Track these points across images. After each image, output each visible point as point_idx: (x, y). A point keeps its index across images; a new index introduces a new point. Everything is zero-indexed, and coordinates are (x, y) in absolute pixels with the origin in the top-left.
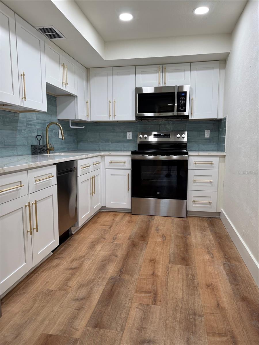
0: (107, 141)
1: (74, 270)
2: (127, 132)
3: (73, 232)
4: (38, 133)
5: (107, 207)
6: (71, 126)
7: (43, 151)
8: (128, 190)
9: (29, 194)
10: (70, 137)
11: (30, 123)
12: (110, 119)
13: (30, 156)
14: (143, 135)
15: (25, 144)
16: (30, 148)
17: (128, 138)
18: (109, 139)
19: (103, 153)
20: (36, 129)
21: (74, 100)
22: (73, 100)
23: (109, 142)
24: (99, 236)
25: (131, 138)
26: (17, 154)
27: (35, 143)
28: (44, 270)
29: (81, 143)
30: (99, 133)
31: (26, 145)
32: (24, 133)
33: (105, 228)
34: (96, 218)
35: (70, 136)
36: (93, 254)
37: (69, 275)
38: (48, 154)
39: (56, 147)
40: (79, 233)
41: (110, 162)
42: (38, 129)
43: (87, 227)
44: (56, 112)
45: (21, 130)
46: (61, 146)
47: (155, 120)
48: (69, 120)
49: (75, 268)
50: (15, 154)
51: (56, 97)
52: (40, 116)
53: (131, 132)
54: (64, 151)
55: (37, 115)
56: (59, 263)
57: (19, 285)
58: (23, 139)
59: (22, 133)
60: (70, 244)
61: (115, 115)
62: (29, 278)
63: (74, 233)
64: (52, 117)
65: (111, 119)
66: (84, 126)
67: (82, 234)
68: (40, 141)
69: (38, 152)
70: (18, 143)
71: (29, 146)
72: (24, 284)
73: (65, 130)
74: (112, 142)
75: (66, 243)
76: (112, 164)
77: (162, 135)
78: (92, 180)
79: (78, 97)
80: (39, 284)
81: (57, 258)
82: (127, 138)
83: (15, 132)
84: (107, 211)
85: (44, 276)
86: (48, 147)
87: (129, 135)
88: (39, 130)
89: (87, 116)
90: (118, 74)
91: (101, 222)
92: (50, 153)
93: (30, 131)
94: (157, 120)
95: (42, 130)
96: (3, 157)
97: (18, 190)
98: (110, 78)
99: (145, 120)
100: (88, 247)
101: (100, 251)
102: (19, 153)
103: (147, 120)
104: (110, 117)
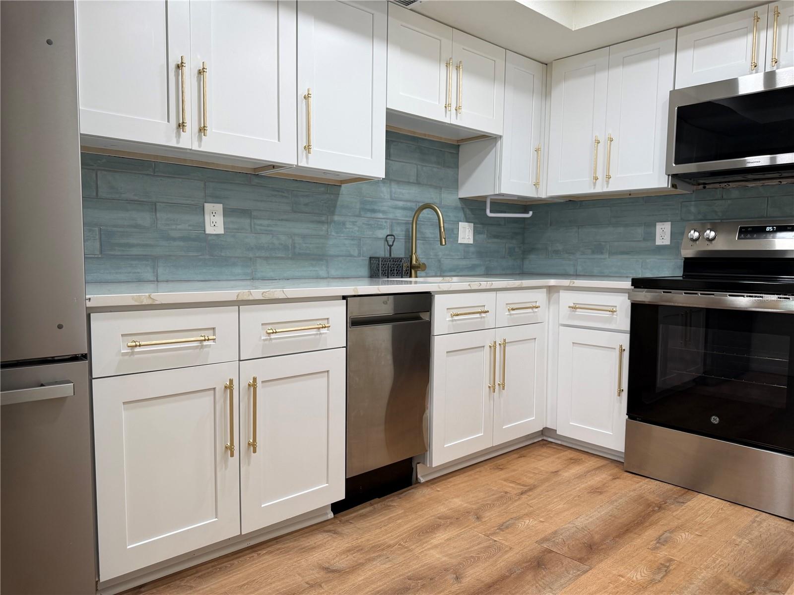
0: (598, 249)
1: (330, 575)
2: (657, 224)
3: (422, 476)
4: (392, 230)
5: (558, 433)
6: (491, 212)
7: (395, 272)
8: (619, 395)
9: (240, 360)
10: (496, 240)
11: (368, 207)
12: (594, 188)
13: (367, 280)
14: (702, 232)
15: (352, 253)
16: (367, 262)
17: (659, 242)
18: (603, 243)
19: (552, 282)
20: (388, 221)
21: (495, 148)
22: (493, 147)
23: (602, 253)
24: (474, 506)
25: (667, 241)
26: (328, 273)
27: (381, 252)
28: (279, 549)
29: (532, 257)
30: (579, 228)
31: (355, 257)
32: (351, 230)
33: (508, 489)
34: (516, 456)
35: (496, 237)
36: (410, 551)
37: (307, 583)
38: (411, 276)
39: (447, 263)
40: (436, 483)
41: (572, 305)
42: (394, 221)
43: (470, 473)
44: (457, 181)
45: (344, 224)
46: (464, 263)
47: (750, 185)
48: (486, 197)
49: (334, 571)
50: (323, 273)
51: (459, 145)
52: (404, 191)
53: (670, 223)
54: (476, 273)
55: (393, 190)
56: (321, 544)
57: (206, 564)
58: (347, 242)
59: (346, 228)
60: (390, 506)
61: (609, 177)
62: (236, 556)
63: (422, 480)
64: (441, 194)
65: (600, 188)
66: (531, 213)
67: (439, 489)
68: (392, 247)
69: (380, 272)
70: (332, 251)
71: (363, 259)
72: (212, 567)
73: (482, 224)
74: (612, 254)
75: (384, 500)
76: (579, 312)
77: (768, 229)
78: (495, 349)
79: (504, 139)
80: (232, 579)
81: (329, 531)
82: (655, 240)
83: (325, 227)
84: (561, 445)
85: (262, 564)
86: (414, 262)
87: (663, 233)
88: (398, 224)
89: (536, 185)
90: (624, 63)
91: (514, 470)
92: (416, 277)
93: (369, 225)
94: (759, 183)
95: (406, 223)
96: (288, 279)
97: (202, 347)
98: (602, 76)
99: (718, 185)
100: (416, 527)
101: (436, 547)
102: (333, 272)
103: (723, 185)
104: (595, 184)
